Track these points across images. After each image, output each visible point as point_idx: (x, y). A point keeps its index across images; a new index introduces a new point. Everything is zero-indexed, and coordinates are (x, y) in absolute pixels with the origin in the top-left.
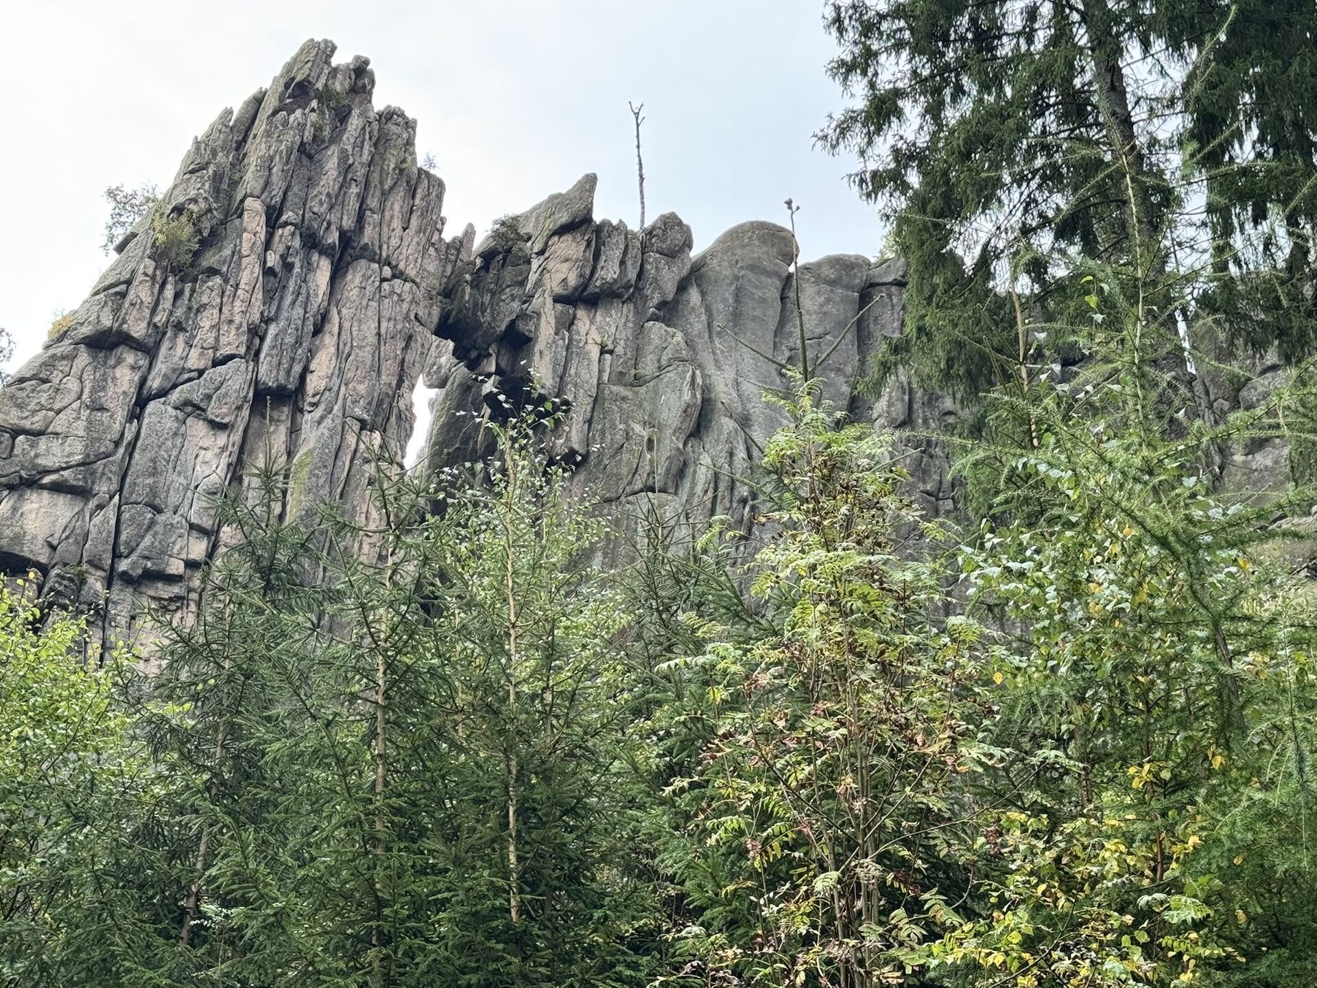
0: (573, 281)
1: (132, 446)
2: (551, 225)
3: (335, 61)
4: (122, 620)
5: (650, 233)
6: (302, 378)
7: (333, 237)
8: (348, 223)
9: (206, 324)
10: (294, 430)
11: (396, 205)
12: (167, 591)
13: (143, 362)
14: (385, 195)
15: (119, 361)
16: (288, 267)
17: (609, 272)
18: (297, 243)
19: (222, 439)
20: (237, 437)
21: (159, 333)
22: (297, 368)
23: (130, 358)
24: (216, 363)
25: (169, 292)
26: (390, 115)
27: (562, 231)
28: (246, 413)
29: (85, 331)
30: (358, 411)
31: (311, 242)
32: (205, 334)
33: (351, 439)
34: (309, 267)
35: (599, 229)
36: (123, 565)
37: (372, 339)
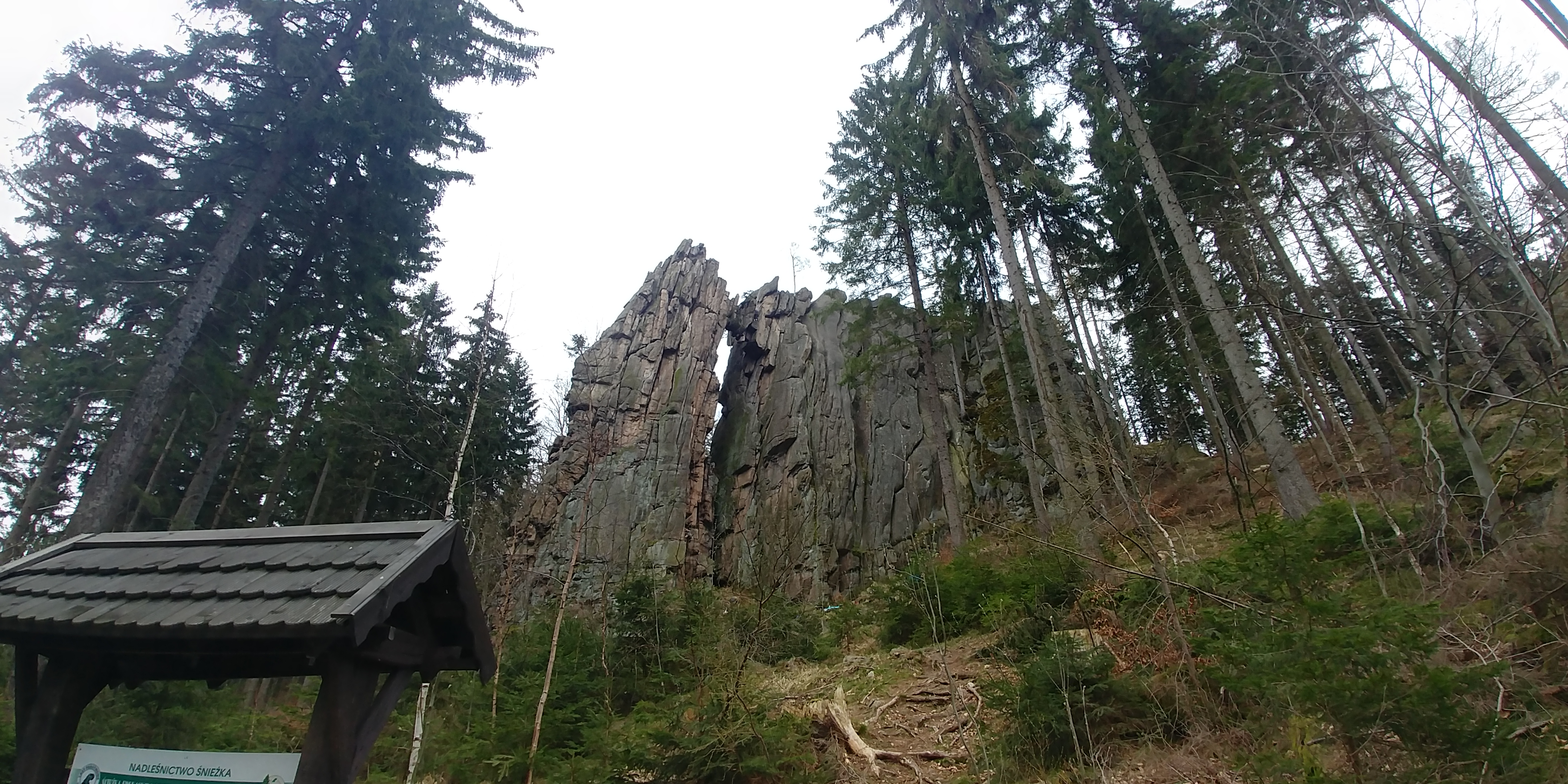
0: (771, 311)
1: (624, 369)
2: (765, 293)
3: (693, 245)
4: (620, 424)
5: (797, 294)
6: (679, 345)
7: (690, 300)
8: (695, 296)
9: (648, 330)
10: (676, 362)
11: (710, 289)
12: (635, 415)
13: (629, 342)
14: (707, 286)
15: (621, 342)
16: (675, 310)
17: (783, 307)
18: (678, 302)
19: (653, 366)
20: (657, 365)
21: (634, 333)
22: (677, 343)
23: (625, 341)
24: (651, 342)
25: (637, 320)
26: (711, 260)
27: (767, 295)
28: (660, 357)
29: (611, 333)
30: (696, 355)
31: (683, 302)
32: (648, 333)
33: (694, 365)
34: (682, 310)
35: (780, 294)
36: (620, 407)
37: (702, 332)
